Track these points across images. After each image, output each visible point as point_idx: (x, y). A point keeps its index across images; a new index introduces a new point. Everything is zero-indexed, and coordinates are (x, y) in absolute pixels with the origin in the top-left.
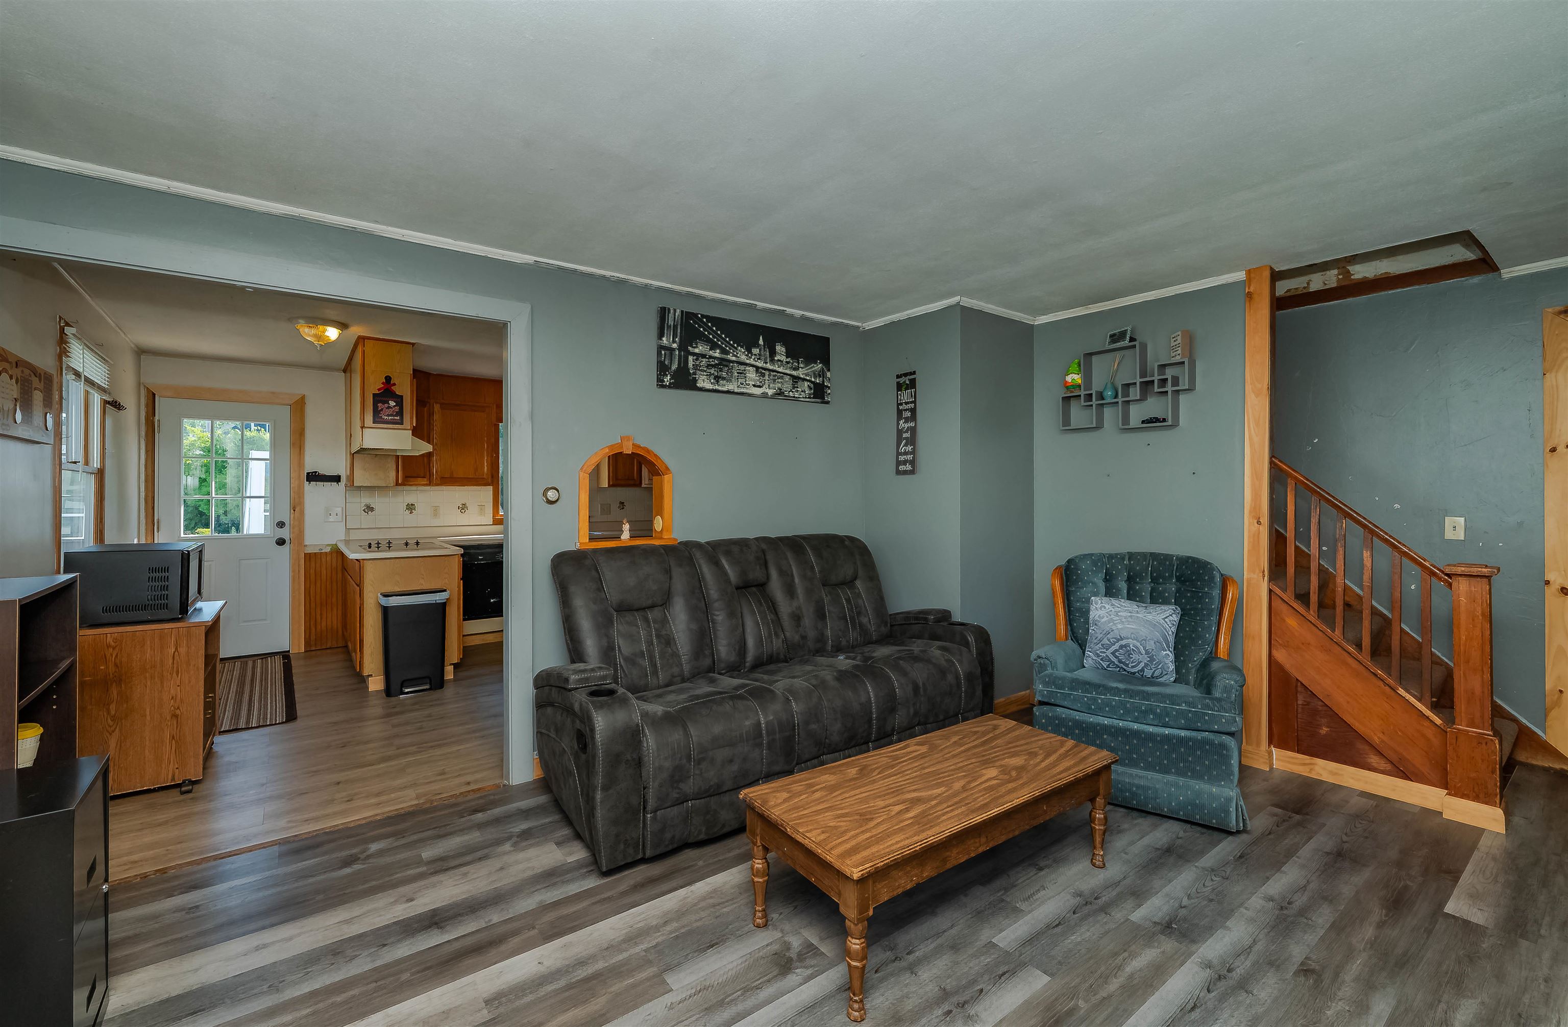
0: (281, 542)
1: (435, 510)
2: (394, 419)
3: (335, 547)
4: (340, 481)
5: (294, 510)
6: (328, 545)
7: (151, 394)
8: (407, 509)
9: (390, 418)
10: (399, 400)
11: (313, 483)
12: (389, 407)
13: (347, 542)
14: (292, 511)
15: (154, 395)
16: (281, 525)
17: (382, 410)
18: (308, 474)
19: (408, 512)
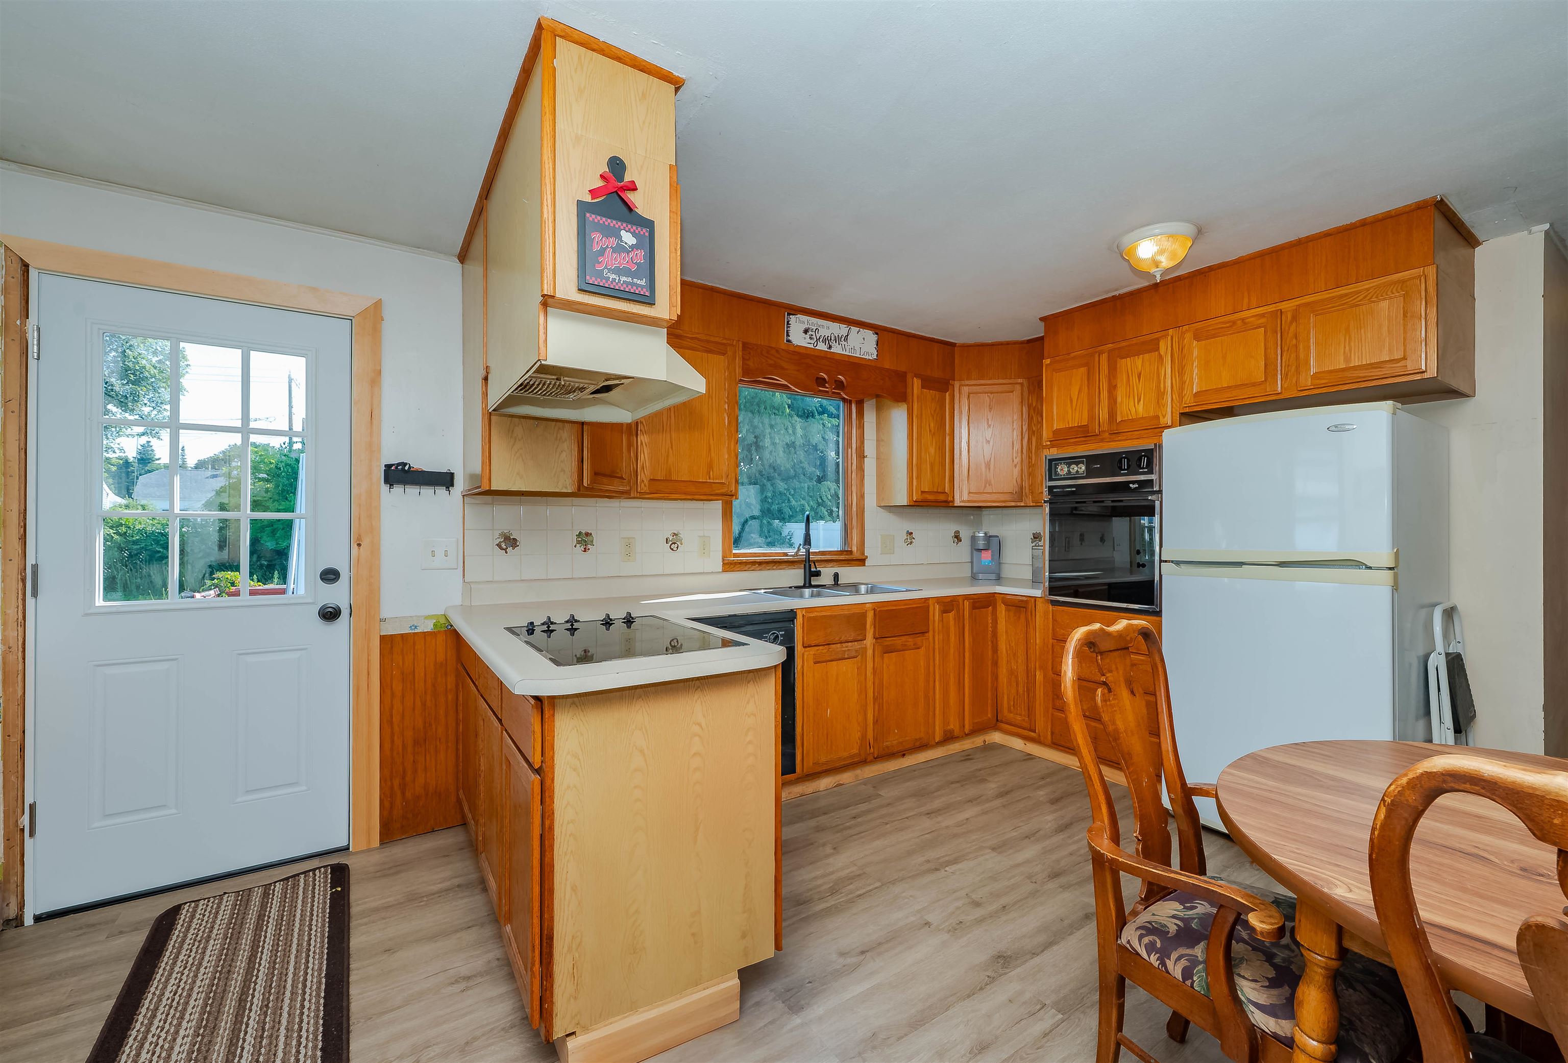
0: (330, 615)
1: (628, 545)
2: (633, 284)
3: (443, 621)
4: (452, 485)
5: (359, 545)
6: (427, 617)
7: (17, 268)
8: (578, 542)
9: (624, 279)
10: (645, 232)
11: (398, 489)
12: (620, 248)
13: (467, 610)
14: (354, 546)
15: (26, 267)
16: (330, 576)
17: (602, 252)
18: (388, 467)
19: (580, 548)
